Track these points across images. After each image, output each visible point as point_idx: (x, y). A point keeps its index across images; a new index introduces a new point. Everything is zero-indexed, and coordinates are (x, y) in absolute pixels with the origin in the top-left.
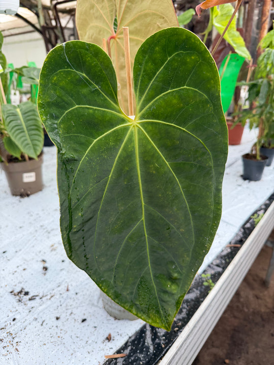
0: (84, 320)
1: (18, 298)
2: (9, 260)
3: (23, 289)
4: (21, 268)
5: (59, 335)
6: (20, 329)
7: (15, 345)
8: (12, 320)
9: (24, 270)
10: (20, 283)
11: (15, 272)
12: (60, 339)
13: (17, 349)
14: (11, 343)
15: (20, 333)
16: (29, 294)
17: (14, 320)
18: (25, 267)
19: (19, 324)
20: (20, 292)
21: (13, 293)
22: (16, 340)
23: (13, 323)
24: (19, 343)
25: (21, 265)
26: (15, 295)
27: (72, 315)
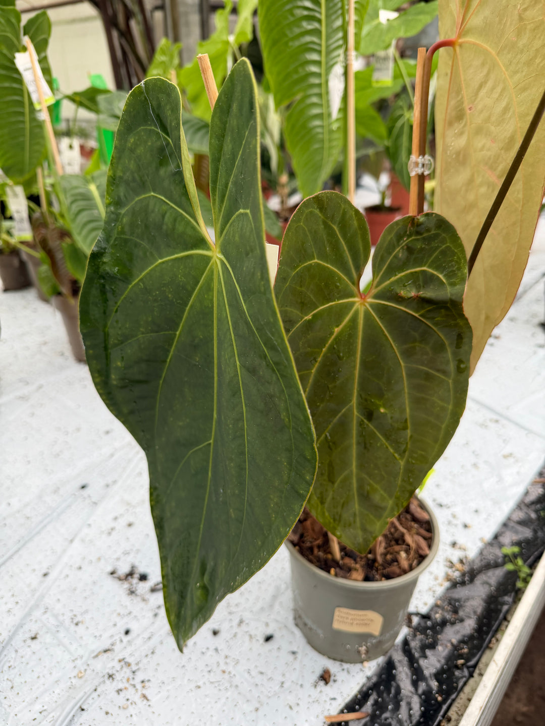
0: (268, 639)
1: (126, 585)
2: (95, 503)
3: (133, 567)
4: (123, 522)
5: (223, 667)
6: (144, 654)
7: (139, 686)
8: (123, 632)
9: (130, 525)
10: (126, 553)
11: (113, 529)
12: (226, 676)
13: (144, 696)
14: (132, 682)
15: (145, 661)
16: (149, 577)
17: (127, 632)
18: (131, 519)
19: (139, 641)
20: (131, 574)
21: (115, 575)
22: (140, 676)
23: (126, 639)
24: (147, 684)
25: (122, 515)
26: (120, 579)
27: (243, 625)
